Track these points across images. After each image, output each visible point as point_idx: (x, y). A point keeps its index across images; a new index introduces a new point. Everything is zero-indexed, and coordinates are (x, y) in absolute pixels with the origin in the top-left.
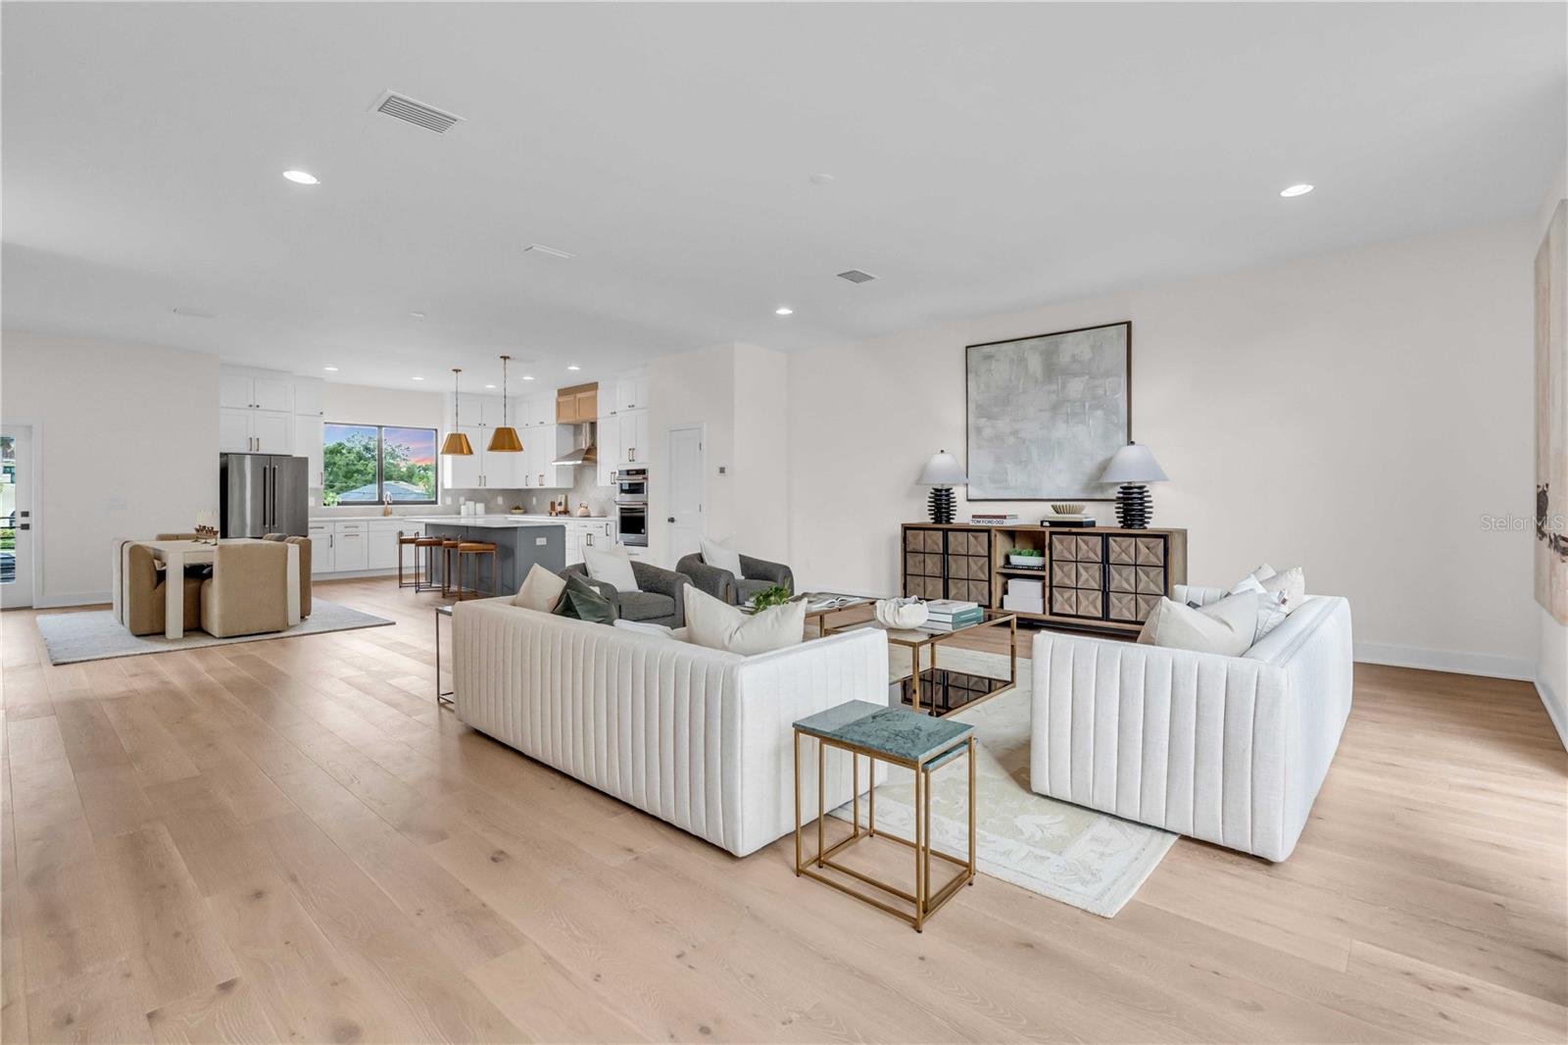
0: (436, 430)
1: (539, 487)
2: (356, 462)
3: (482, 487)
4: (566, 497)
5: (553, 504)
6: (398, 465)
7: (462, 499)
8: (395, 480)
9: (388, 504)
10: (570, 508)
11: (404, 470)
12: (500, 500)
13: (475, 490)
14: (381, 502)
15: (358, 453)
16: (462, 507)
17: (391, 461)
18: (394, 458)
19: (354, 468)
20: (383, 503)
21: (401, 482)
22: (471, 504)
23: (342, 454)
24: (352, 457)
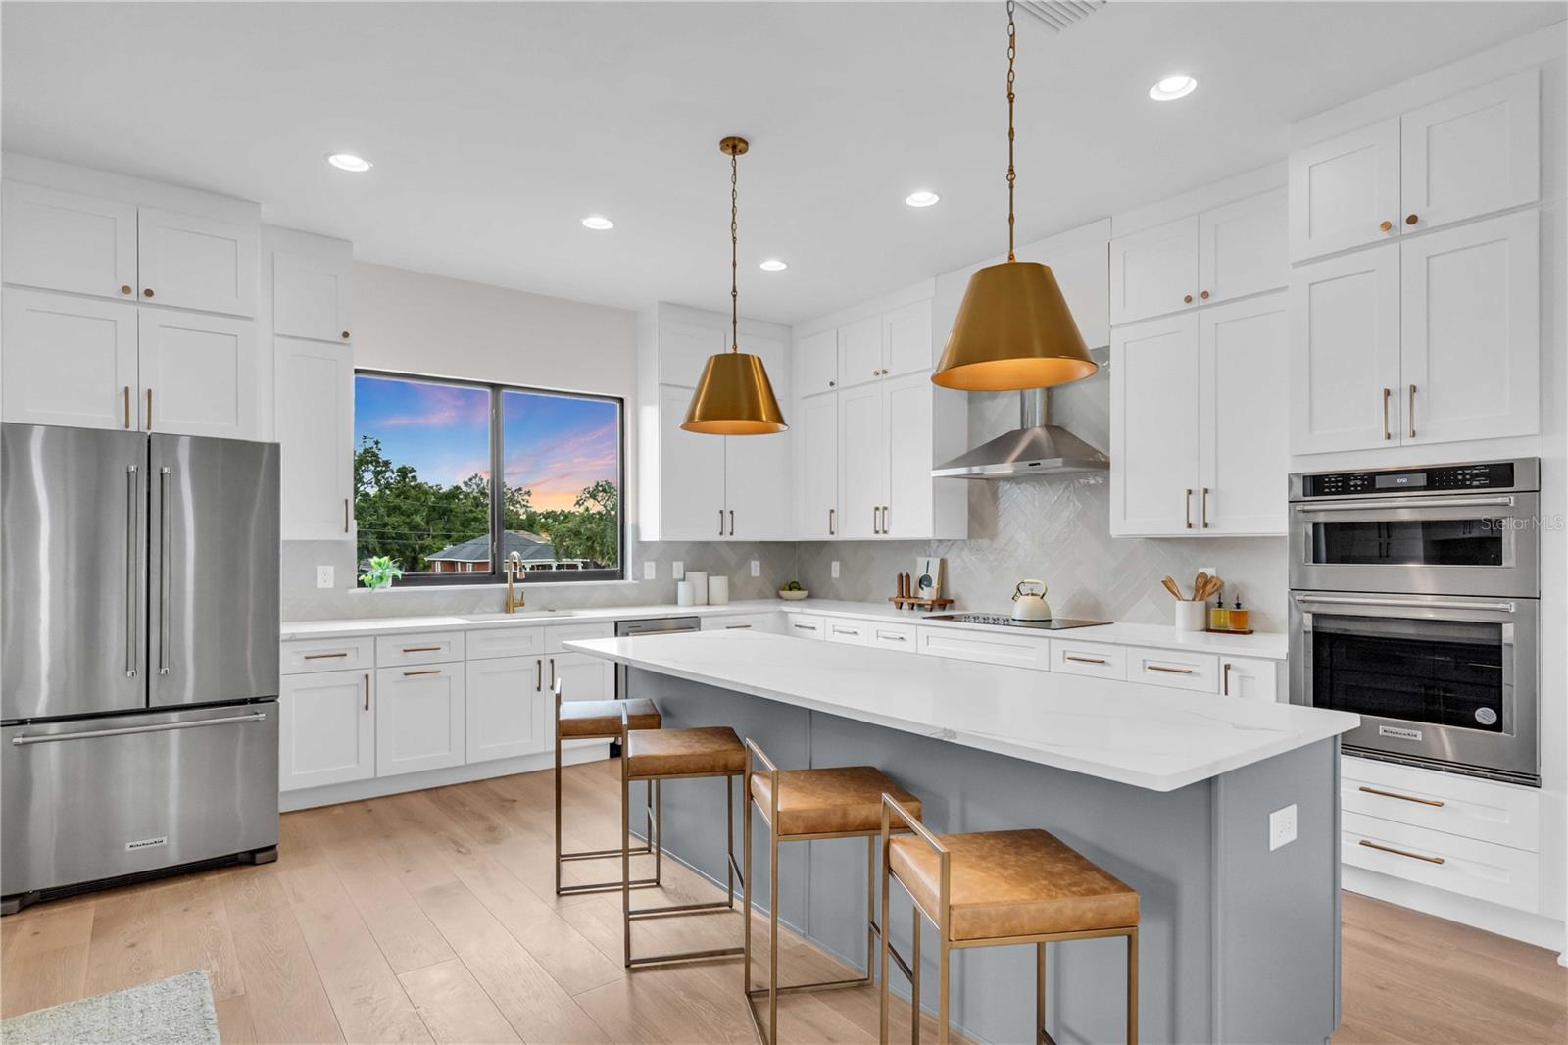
0: (621, 401)
1: (870, 536)
2: (474, 509)
3: (727, 538)
4: (943, 563)
5: (903, 581)
6: (518, 511)
7: (678, 568)
8: (515, 529)
9: (515, 580)
10: (953, 591)
11: (524, 517)
12: (755, 568)
13: (705, 545)
14: (498, 576)
15: (475, 498)
16: (681, 585)
17: (511, 508)
18: (513, 505)
19: (471, 515)
20: (503, 579)
21: (522, 532)
22: (698, 577)
23: (459, 500)
24: (470, 502)
